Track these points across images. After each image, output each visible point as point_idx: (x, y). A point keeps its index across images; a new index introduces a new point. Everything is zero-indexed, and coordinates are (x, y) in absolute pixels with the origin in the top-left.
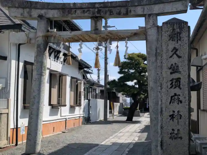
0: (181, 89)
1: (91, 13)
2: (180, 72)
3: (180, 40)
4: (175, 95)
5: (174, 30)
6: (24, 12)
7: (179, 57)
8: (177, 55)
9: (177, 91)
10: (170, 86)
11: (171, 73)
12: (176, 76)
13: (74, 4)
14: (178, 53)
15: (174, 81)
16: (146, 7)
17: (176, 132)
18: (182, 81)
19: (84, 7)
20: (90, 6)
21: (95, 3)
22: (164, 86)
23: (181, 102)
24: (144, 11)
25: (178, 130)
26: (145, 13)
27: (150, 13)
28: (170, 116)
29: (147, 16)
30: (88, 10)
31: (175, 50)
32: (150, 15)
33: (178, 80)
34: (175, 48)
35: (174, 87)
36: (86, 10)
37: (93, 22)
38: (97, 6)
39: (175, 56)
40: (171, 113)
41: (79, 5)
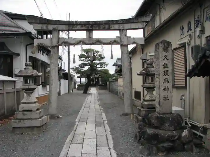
0: (168, 75)
1: (87, 27)
2: (168, 67)
3: (168, 51)
4: (166, 78)
5: (165, 46)
6: (43, 26)
7: (168, 60)
8: (167, 59)
9: (167, 77)
10: (163, 74)
11: (164, 68)
12: (166, 69)
13: (76, 22)
14: (167, 58)
15: (165, 72)
16: (120, 25)
17: (166, 97)
18: (169, 72)
19: (82, 23)
20: (86, 23)
21: (90, 21)
22: (161, 74)
23: (169, 82)
24: (119, 27)
25: (167, 96)
26: (120, 28)
27: (123, 28)
28: (164, 89)
29: (121, 30)
30: (85, 26)
31: (166, 56)
32: (123, 30)
33: (167, 71)
34: (165, 55)
35: (165, 75)
36: (83, 25)
37: (88, 33)
38: (90, 23)
39: (166, 59)
40: (164, 88)
41: (79, 23)
